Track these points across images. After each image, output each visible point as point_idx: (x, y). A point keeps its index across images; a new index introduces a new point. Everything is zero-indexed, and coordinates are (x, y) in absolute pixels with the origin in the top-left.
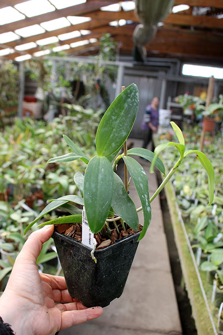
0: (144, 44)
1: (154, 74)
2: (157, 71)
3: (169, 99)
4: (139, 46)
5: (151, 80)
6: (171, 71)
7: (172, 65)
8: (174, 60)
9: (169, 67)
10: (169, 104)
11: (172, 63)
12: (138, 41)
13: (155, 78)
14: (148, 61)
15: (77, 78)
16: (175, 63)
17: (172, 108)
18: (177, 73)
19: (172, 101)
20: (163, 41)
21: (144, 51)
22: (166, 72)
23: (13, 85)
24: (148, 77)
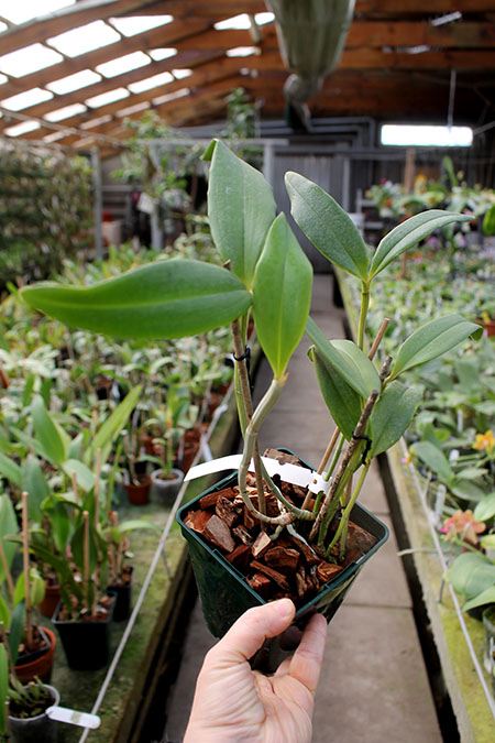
0: (305, 99)
1: (329, 149)
2: (332, 143)
3: (359, 193)
4: (295, 104)
5: (324, 161)
6: (359, 141)
7: (360, 129)
8: (363, 120)
9: (355, 133)
10: (360, 203)
11: (360, 124)
12: (292, 97)
13: (330, 155)
14: (316, 126)
15: (191, 170)
16: (367, 125)
17: (364, 209)
18: (372, 142)
19: (364, 197)
20: (337, 91)
21: (306, 111)
22: (351, 143)
23: (86, 194)
24: (318, 155)
